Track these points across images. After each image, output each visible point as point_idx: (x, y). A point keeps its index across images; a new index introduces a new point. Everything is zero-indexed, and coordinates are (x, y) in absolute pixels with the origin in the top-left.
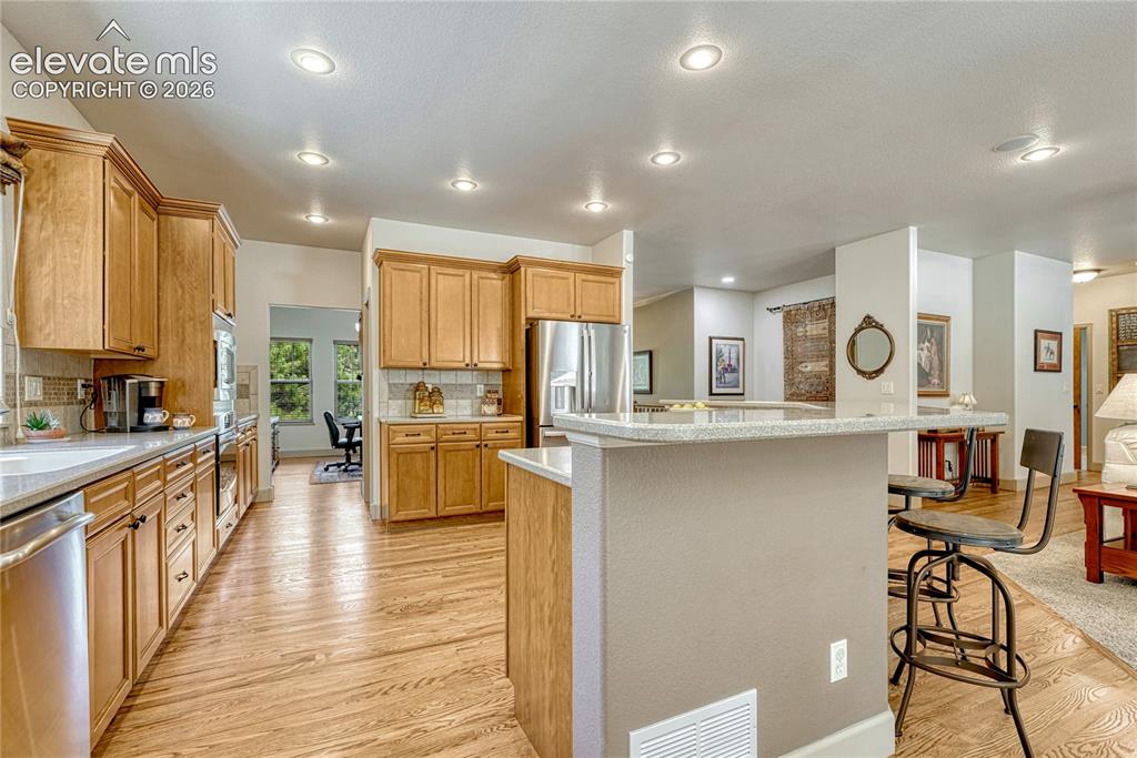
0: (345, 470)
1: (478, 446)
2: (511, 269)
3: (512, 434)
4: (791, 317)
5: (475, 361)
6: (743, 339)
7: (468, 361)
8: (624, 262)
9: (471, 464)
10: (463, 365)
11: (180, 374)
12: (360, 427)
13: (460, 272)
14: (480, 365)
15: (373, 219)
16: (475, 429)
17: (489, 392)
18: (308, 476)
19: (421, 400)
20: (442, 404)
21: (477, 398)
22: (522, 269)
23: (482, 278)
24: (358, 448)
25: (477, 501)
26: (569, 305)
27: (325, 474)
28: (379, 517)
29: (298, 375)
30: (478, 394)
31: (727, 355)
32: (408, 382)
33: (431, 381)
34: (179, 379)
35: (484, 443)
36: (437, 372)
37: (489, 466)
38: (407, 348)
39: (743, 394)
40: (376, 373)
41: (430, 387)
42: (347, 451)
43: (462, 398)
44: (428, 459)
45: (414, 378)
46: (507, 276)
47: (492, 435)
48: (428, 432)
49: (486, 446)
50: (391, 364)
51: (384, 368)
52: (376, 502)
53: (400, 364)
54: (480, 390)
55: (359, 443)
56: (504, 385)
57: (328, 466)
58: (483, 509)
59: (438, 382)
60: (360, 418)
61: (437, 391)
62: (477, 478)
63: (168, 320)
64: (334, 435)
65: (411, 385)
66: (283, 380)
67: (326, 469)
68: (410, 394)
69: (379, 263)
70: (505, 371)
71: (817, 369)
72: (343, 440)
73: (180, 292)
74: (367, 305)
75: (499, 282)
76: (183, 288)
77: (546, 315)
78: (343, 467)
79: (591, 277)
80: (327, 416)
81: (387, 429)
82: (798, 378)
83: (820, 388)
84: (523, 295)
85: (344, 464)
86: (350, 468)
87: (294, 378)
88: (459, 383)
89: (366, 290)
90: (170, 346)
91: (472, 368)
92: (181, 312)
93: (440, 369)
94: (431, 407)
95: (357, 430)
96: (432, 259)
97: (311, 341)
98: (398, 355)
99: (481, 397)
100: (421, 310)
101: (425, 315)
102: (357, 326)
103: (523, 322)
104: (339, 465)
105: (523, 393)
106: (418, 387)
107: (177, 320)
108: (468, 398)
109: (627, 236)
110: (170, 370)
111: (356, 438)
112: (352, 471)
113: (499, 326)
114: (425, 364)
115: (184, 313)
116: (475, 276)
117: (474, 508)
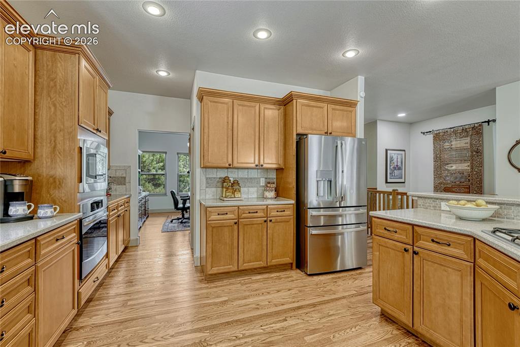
0: (182, 222)
1: (265, 221)
2: (286, 103)
3: (287, 213)
4: (439, 137)
5: (262, 162)
6: (404, 151)
7: (257, 163)
8: (359, 97)
9: (260, 234)
10: (253, 165)
11: (52, 173)
12: (189, 199)
13: (253, 104)
14: (265, 166)
15: (197, 71)
16: (264, 210)
17: (269, 183)
18: (162, 226)
19: (227, 189)
20: (240, 191)
21: (260, 186)
22: (294, 101)
23: (266, 108)
24: (188, 210)
25: (265, 259)
26: (324, 125)
27: (171, 225)
28: (199, 265)
29: (162, 170)
30: (261, 184)
31: (395, 160)
32: (218, 176)
33: (233, 175)
34: (51, 177)
35: (269, 219)
36: (236, 170)
37: (272, 235)
38: (218, 155)
39: (404, 183)
40: (198, 171)
41: (232, 180)
42: (183, 212)
43: (252, 187)
44: (233, 231)
45: (222, 174)
46: (282, 108)
47: (274, 213)
48: (232, 212)
49: (271, 221)
50: (208, 165)
51: (203, 168)
52: (197, 254)
53: (215, 165)
54: (262, 182)
55: (189, 208)
56: (277, 178)
57: (173, 220)
58: (269, 264)
59: (237, 176)
60: (189, 194)
61: (236, 183)
62: (265, 243)
63: (43, 131)
64: (176, 203)
65: (220, 178)
66: (155, 173)
67: (172, 221)
68: (220, 185)
69: (201, 99)
70: (279, 170)
71: (460, 168)
72: (180, 205)
73: (53, 109)
74: (193, 129)
75: (277, 111)
76: (55, 105)
77: (310, 132)
78: (180, 220)
79: (338, 107)
80: (172, 193)
81: (205, 209)
82: (445, 174)
83: (463, 180)
84: (295, 118)
85: (181, 219)
86: (184, 221)
87: (160, 172)
88: (249, 177)
89: (193, 117)
90: (44, 151)
91: (259, 167)
92: (54, 124)
93: (238, 168)
94: (233, 193)
95: (188, 201)
96: (235, 95)
97: (166, 153)
98: (212, 160)
99: (263, 186)
100: (228, 129)
101: (230, 133)
102: (188, 144)
103: (295, 136)
104: (178, 219)
105: (294, 184)
106: (225, 180)
107: (51, 130)
108: (255, 187)
109: (361, 80)
110: (44, 170)
111: (187, 205)
112: (185, 222)
113: (277, 140)
114: (230, 165)
115: (56, 126)
116: (262, 108)
117: (262, 264)
